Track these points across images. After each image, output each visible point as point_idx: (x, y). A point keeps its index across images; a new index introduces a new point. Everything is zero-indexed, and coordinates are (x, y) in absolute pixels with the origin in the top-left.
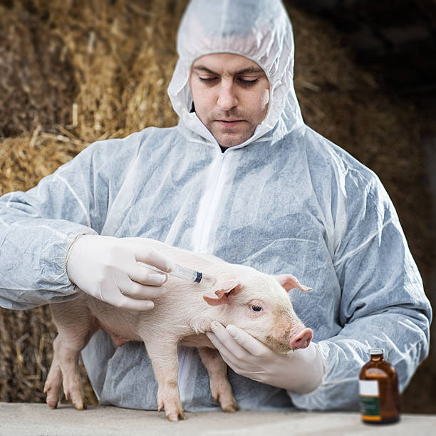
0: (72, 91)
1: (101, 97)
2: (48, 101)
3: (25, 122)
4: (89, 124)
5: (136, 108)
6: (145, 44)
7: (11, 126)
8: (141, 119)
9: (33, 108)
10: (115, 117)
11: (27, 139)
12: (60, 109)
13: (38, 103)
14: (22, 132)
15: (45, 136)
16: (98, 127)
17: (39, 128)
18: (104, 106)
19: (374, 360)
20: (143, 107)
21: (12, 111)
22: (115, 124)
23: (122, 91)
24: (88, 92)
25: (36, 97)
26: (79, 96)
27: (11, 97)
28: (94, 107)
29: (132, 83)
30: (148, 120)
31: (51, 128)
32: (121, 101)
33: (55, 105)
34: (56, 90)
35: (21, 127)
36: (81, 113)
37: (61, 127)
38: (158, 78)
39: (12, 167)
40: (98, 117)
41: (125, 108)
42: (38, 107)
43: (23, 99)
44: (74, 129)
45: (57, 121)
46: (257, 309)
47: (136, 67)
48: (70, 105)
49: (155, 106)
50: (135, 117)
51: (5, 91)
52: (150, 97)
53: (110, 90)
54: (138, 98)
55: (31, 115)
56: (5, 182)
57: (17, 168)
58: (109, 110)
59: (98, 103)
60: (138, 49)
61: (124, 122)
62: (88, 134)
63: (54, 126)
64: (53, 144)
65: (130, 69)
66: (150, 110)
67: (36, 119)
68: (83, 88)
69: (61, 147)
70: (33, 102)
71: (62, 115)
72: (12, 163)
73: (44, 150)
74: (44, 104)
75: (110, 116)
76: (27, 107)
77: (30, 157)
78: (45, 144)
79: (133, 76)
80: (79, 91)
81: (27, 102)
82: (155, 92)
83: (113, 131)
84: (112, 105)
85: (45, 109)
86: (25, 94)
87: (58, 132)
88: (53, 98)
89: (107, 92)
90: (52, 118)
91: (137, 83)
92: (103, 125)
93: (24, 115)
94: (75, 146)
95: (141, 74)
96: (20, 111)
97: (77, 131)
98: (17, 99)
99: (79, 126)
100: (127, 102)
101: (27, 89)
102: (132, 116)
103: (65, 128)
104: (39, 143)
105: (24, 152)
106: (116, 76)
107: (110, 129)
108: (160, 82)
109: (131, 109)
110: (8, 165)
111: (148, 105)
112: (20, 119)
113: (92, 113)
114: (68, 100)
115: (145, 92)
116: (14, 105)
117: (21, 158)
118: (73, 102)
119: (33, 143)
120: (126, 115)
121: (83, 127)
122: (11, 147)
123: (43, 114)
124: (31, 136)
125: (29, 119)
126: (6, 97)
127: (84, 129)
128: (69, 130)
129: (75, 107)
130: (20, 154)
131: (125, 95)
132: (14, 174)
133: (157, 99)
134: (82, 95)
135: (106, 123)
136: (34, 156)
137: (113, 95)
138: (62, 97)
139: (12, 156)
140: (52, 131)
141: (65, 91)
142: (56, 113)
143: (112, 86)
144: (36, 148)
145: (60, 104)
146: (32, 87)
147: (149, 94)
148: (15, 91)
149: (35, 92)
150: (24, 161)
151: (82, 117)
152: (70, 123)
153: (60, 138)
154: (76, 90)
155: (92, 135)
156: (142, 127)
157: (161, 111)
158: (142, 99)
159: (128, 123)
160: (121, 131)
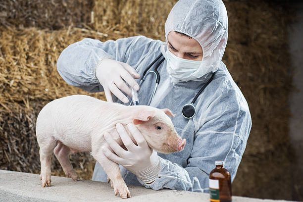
0: (91, 5)
1: (107, 7)
2: (78, 11)
3: (65, 22)
4: (100, 22)
5: (126, 13)
7: (57, 24)
8: (129, 19)
9: (69, 14)
10: (115, 18)
11: (65, 31)
12: (84, 15)
13: (71, 12)
14: (63, 27)
15: (76, 29)
16: (105, 23)
17: (72, 25)
18: (109, 12)
19: (218, 168)
20: (130, 12)
21: (57, 16)
22: (114, 22)
23: (118, 4)
24: (99, 6)
25: (70, 8)
26: (94, 8)
27: (57, 9)
28: (102, 13)
30: (133, 19)
31: (79, 25)
32: (118, 9)
33: (81, 12)
34: (82, 4)
35: (63, 25)
36: (96, 16)
37: (84, 24)
39: (57, 46)
40: (105, 18)
41: (120, 13)
42: (72, 14)
43: (64, 10)
44: (92, 24)
45: (82, 21)
46: (159, 128)
48: (89, 12)
49: (137, 12)
50: (125, 18)
51: (53, 6)
52: (134, 7)
53: (112, 4)
54: (127, 7)
55: (68, 18)
56: (53, 54)
57: (59, 46)
58: (111, 14)
59: (105, 11)
61: (120, 20)
62: (100, 27)
63: (81, 24)
64: (80, 33)
66: (133, 14)
67: (71, 20)
68: (97, 3)
69: (83, 34)
70: (69, 11)
71: (85, 17)
72: (57, 43)
73: (74, 37)
74: (75, 12)
75: (111, 17)
76: (66, 14)
77: (66, 40)
78: (75, 33)
80: (94, 5)
81: (66, 11)
82: (136, 4)
83: (114, 25)
84: (113, 11)
85: (76, 15)
86: (64, 7)
87: (83, 27)
88: (80, 8)
89: (110, 5)
90: (79, 19)
92: (108, 22)
93: (64, 18)
94: (91, 34)
96: (62, 16)
97: (94, 25)
98: (60, 10)
99: (95, 23)
100: (121, 9)
101: (65, 5)
102: (123, 17)
103: (87, 25)
104: (71, 33)
105: (63, 38)
107: (112, 25)
109: (123, 12)
110: (54, 45)
111: (133, 11)
112: (62, 20)
113: (101, 16)
114: (89, 10)
115: (131, 4)
116: (58, 13)
117: (61, 41)
118: (91, 10)
119: (68, 33)
120: (120, 17)
121: (97, 24)
122: (56, 35)
123: (75, 17)
124: (67, 29)
125: (67, 20)
126: (54, 9)
127: (97, 25)
128: (89, 26)
129: (93, 13)
130: (61, 39)
131: (120, 6)
132: (57, 49)
133: (138, 8)
134: (96, 7)
135: (110, 21)
136: (69, 40)
137: (114, 6)
138: (85, 8)
139: (57, 40)
140: (79, 26)
141: (87, 5)
142: (82, 17)
143: (113, 2)
144: (70, 35)
145: (84, 12)
146: (68, 3)
147: (133, 5)
148: (59, 6)
149: (70, 6)
150: (63, 42)
151: (97, 19)
152: (90, 22)
153: (83, 30)
154: (93, 4)
155: (102, 28)
156: (129, 23)
157: (140, 14)
158: (129, 9)
159: (122, 21)
160: (118, 25)
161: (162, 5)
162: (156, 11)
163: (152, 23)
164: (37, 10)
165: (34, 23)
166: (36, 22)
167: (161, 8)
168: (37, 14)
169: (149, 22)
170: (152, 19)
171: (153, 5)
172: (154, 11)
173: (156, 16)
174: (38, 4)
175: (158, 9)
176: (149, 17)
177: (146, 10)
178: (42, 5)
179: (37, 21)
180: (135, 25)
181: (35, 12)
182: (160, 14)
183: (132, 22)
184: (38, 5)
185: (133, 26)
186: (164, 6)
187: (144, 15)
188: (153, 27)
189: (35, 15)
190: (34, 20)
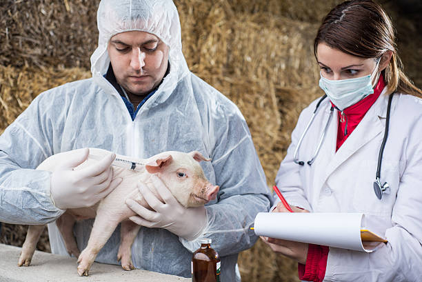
5: (208, 50)
6: (217, 5)
8: (212, 57)
10: (193, 57)
20: (213, 49)
23: (198, 38)
29: (205, 33)
30: (218, 58)
32: (196, 45)
38: (227, 29)
41: (199, 51)
47: (208, 22)
49: (225, 49)
50: (207, 56)
52: (220, 43)
53: (188, 39)
54: (210, 42)
58: (188, 51)
60: (209, 10)
61: (199, 59)
65: (204, 23)
66: (219, 51)
79: (205, 28)
82: (223, 39)
84: (191, 48)
91: (208, 33)
95: (211, 26)
100: (201, 45)
102: (204, 55)
106: (193, 28)
108: (229, 31)
109: (204, 50)
111: (218, 47)
115: (216, 39)
131: (200, 41)
133: (225, 44)
137: (191, 41)
143: (191, 36)
147: (219, 40)
156: (213, 62)
157: (229, 51)
158: (213, 44)
159: (202, 60)
160: (196, 66)
161: (262, 40)
162: (254, 47)
163: (248, 62)
164: (82, 46)
165: (78, 63)
166: (81, 61)
167: (261, 44)
168: (82, 51)
169: (243, 62)
170: (248, 59)
171: (249, 39)
172: (251, 48)
173: (253, 55)
174: (85, 38)
175: (258, 45)
176: (243, 55)
177: (240, 46)
178: (89, 40)
179: (82, 59)
180: (221, 66)
181: (80, 49)
182: (259, 51)
183: (217, 62)
184: (84, 41)
185: (218, 67)
186: (266, 40)
187: (237, 53)
188: (249, 68)
189: (80, 52)
190: (77, 58)
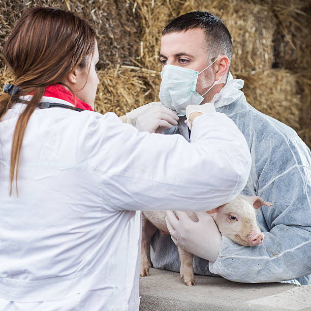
0: (140, 33)
1: (159, 35)
2: (125, 42)
4: (151, 54)
7: (101, 62)
9: (116, 47)
11: (112, 70)
12: (132, 47)
13: (117, 44)
14: (108, 65)
15: (124, 67)
16: (156, 57)
17: (119, 61)
21: (103, 51)
24: (150, 33)
25: (117, 40)
26: (145, 36)
27: (102, 42)
28: (154, 43)
31: (126, 61)
33: (129, 44)
34: (130, 33)
35: (108, 61)
36: (145, 47)
37: (132, 59)
39: (103, 91)
40: (156, 49)
42: (118, 47)
43: (109, 42)
44: (141, 58)
45: (130, 55)
46: (234, 218)
47: (182, 13)
48: (138, 42)
55: (114, 53)
56: (99, 102)
57: (106, 91)
59: (157, 40)
62: (150, 62)
64: (129, 72)
65: (178, 14)
67: (117, 55)
68: (147, 31)
69: (134, 74)
70: (115, 44)
71: (133, 50)
72: (103, 88)
74: (122, 44)
76: (112, 47)
77: (114, 83)
78: (123, 73)
80: (145, 33)
81: (111, 43)
85: (123, 48)
88: (127, 38)
90: (127, 53)
93: (109, 54)
96: (107, 51)
97: (143, 60)
98: (105, 43)
99: (144, 57)
101: (112, 36)
103: (135, 60)
104: (119, 73)
105: (111, 80)
106: (168, 19)
110: (101, 90)
112: (107, 56)
113: (153, 47)
114: (137, 40)
117: (109, 85)
118: (140, 40)
119: (116, 73)
121: (147, 57)
123: (121, 51)
124: (115, 67)
125: (112, 55)
127: (148, 59)
128: (138, 61)
129: (142, 43)
130: (107, 82)
132: (104, 96)
134: (147, 35)
136: (117, 83)
138: (133, 37)
139: (103, 84)
140: (127, 63)
141: (135, 33)
142: (129, 50)
144: (118, 76)
145: (132, 43)
146: (114, 33)
148: (104, 37)
149: (116, 37)
150: (111, 86)
151: (146, 50)
152: (138, 55)
154: (143, 33)
155: (154, 63)
